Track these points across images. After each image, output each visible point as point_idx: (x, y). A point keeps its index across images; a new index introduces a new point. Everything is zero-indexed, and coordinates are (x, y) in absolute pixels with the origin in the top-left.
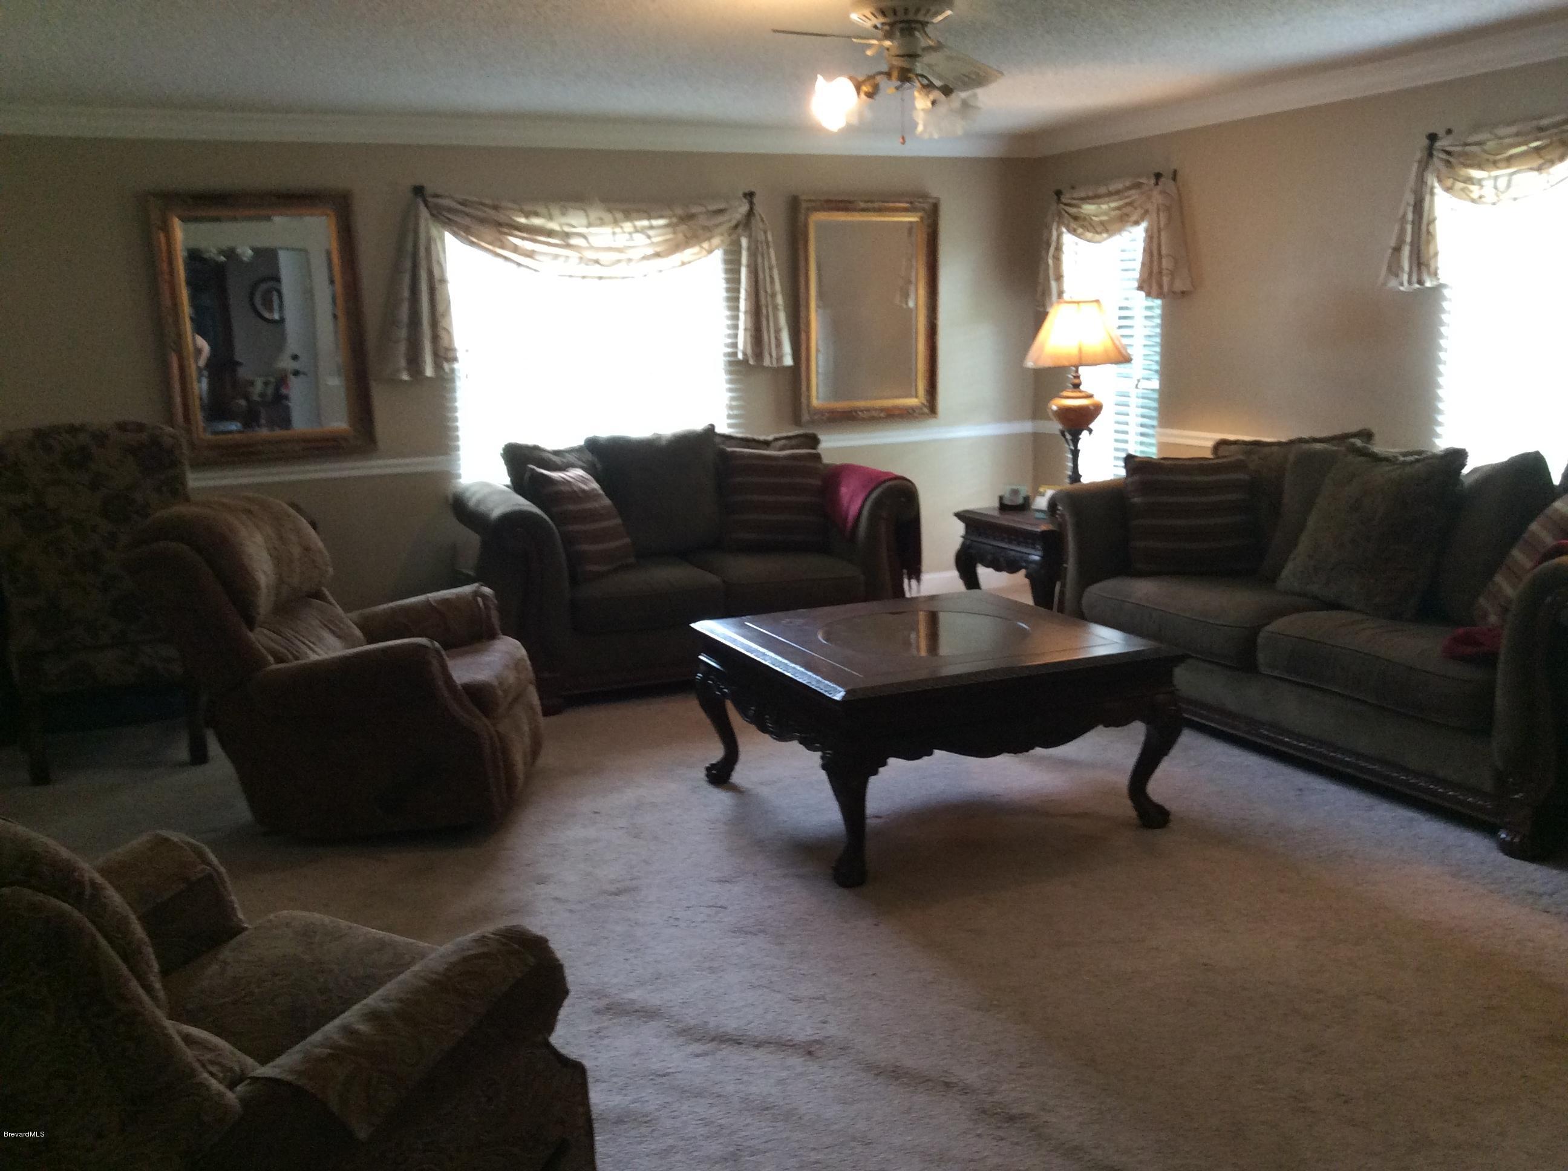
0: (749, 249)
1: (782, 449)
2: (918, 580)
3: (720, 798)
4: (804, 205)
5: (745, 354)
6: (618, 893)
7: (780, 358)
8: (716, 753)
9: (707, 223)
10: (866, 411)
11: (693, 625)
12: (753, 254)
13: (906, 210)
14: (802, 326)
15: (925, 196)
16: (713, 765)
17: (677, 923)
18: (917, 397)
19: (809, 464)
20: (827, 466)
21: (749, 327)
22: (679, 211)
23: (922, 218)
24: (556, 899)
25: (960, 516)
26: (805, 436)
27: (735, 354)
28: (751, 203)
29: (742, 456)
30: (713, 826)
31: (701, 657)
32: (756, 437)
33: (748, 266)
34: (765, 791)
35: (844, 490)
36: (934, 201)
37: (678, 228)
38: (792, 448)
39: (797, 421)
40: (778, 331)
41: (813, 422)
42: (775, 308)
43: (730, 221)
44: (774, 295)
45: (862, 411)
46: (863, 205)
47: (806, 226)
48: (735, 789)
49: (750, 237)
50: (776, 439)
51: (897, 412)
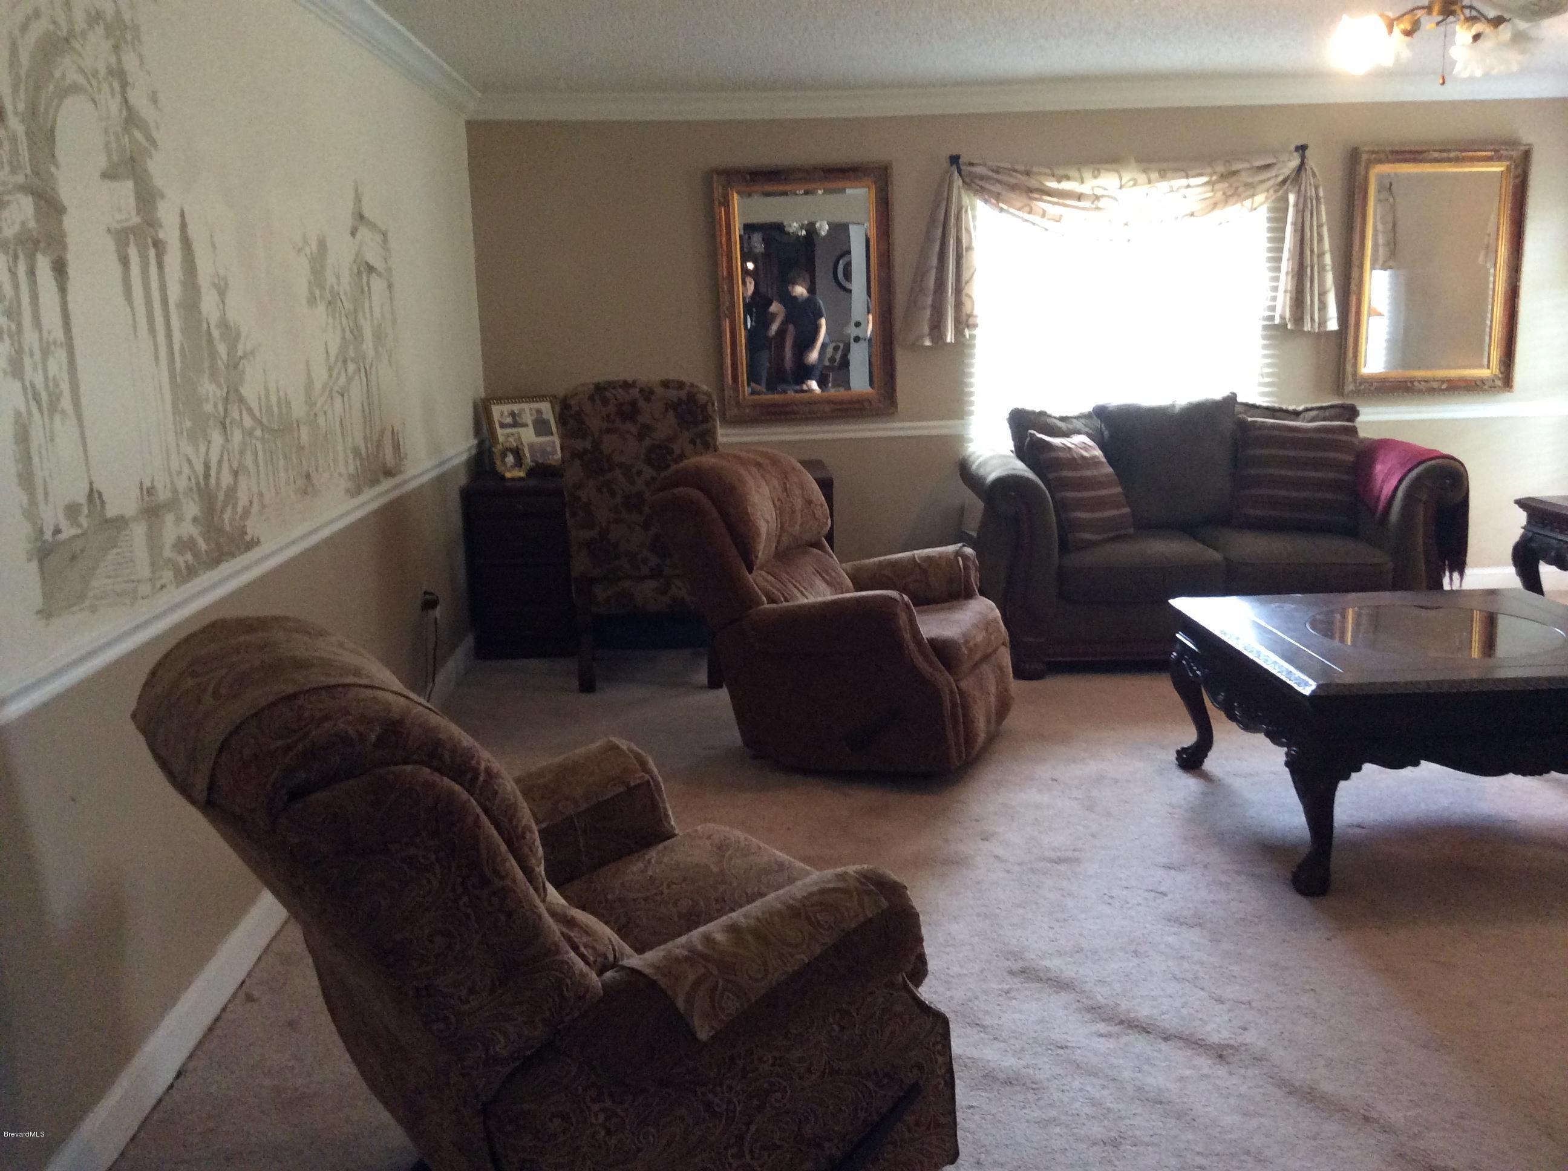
0: (1296, 205)
1: (1312, 420)
2: (1462, 574)
3: (1187, 784)
4: (1365, 157)
5: (1282, 318)
6: (1059, 861)
7: (1323, 322)
8: (1189, 737)
9: (1250, 180)
10: (1425, 381)
11: (1172, 602)
12: (1300, 211)
13: (1490, 159)
14: (1353, 287)
15: (1513, 143)
16: (1183, 749)
17: (1110, 901)
18: (1489, 368)
19: (1344, 438)
20: (1362, 441)
21: (1289, 288)
22: (1220, 168)
23: (1508, 168)
24: (996, 857)
25: (1522, 503)
26: (1342, 407)
27: (1272, 318)
28: (1303, 157)
29: (1263, 426)
30: (1171, 811)
31: (1177, 635)
32: (1284, 407)
33: (1294, 224)
34: (1238, 784)
35: (1379, 468)
36: (1527, 148)
37: (1218, 186)
38: (1324, 419)
39: (1339, 390)
40: (1323, 294)
41: (1358, 393)
42: (1322, 269)
43: (1276, 176)
44: (1321, 255)
45: (1419, 382)
46: (1436, 155)
47: (1366, 179)
48: (1206, 777)
49: (1299, 192)
50: (1307, 410)
51: (1462, 384)
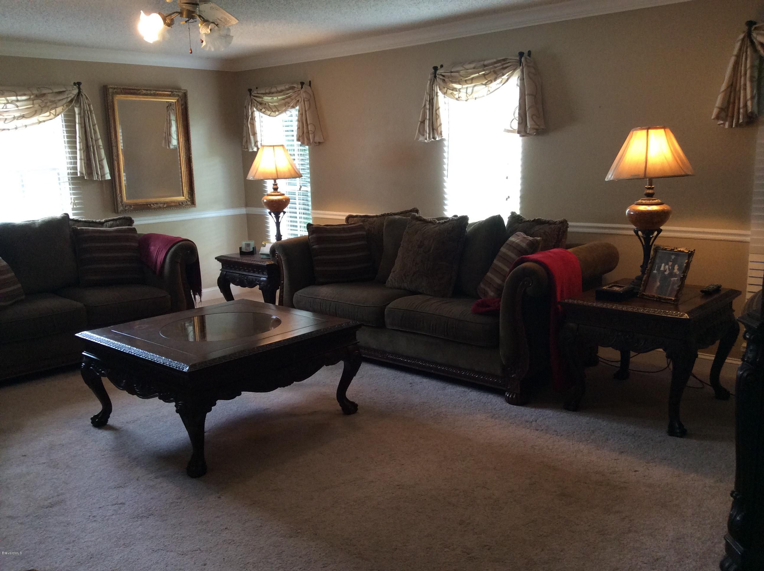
0: (80, 114)
1: (111, 227)
3: (103, 435)
4: (111, 90)
5: (81, 173)
7: (103, 175)
8: (97, 408)
9: (53, 99)
10: (156, 204)
11: (75, 335)
12: (83, 118)
13: (169, 96)
14: (115, 158)
15: (179, 89)
16: (95, 416)
17: (95, 519)
18: (183, 196)
19: (131, 234)
20: (140, 235)
21: (83, 158)
22: (35, 92)
23: (178, 100)
25: (218, 259)
26: (124, 218)
27: (76, 173)
28: (79, 89)
29: (87, 232)
31: (83, 353)
32: (94, 220)
33: (80, 124)
35: (152, 248)
36: (185, 91)
37: (35, 102)
38: (117, 226)
39: (115, 210)
40: (101, 161)
41: (125, 211)
42: (98, 147)
43: (67, 98)
44: (97, 140)
45: (153, 204)
46: (144, 92)
47: (113, 102)
48: (112, 428)
49: (80, 106)
50: (106, 221)
51: (173, 204)
